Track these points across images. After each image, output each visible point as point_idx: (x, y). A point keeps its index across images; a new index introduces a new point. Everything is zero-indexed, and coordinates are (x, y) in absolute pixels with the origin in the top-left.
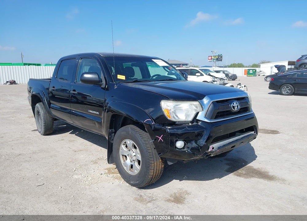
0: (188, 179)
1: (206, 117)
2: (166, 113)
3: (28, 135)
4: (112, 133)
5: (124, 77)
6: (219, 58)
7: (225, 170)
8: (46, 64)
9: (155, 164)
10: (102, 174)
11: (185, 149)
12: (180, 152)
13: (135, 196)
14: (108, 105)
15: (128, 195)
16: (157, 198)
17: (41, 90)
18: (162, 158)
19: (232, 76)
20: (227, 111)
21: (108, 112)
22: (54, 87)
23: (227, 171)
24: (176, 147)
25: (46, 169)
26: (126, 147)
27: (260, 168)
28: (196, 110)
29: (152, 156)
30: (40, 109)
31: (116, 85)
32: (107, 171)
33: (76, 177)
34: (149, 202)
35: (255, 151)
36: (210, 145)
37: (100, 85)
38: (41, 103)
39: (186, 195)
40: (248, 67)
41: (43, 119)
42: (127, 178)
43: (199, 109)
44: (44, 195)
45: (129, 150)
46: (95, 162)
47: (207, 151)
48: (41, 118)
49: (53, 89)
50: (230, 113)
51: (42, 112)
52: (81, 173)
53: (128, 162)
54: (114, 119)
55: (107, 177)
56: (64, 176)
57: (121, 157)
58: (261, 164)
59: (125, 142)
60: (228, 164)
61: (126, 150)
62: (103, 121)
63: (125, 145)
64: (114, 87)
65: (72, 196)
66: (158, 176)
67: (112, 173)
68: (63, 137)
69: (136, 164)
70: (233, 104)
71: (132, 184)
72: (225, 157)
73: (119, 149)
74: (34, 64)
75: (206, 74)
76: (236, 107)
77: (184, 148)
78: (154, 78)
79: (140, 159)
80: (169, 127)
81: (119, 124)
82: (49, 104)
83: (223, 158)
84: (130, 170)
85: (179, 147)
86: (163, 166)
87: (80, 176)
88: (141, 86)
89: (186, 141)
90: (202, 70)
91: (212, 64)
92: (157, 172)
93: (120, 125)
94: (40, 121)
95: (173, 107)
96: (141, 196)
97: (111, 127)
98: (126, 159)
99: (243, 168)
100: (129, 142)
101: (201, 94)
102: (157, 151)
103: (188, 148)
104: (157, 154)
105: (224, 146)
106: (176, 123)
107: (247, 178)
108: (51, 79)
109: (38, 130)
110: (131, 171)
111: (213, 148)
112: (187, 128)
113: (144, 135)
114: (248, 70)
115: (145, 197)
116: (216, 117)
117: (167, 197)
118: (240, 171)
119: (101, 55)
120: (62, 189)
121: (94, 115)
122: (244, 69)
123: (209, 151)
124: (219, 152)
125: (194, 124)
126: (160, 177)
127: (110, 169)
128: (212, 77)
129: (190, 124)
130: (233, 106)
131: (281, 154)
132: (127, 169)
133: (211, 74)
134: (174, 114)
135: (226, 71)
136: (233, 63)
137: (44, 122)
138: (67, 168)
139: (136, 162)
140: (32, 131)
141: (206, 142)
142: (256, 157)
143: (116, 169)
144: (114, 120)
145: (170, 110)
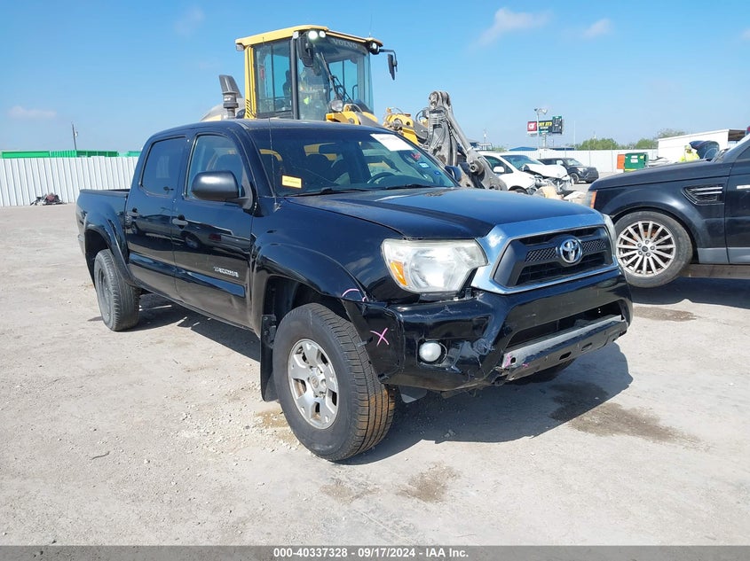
0: (458, 437)
1: (494, 281)
2: (395, 274)
3: (81, 332)
4: (271, 325)
5: (299, 180)
6: (555, 127)
7: (549, 414)
8: (130, 152)
9: (372, 400)
10: (248, 427)
11: (444, 364)
12: (432, 370)
13: (324, 483)
14: (260, 253)
15: (309, 480)
16: (377, 486)
17: (108, 218)
18: (388, 387)
19: (585, 173)
20: (550, 265)
21: (258, 269)
22: (135, 211)
23: (553, 418)
24: (420, 359)
25: (115, 417)
26: (304, 358)
27: (638, 408)
28: (469, 264)
29: (363, 382)
30: (105, 264)
31: (278, 202)
32: (260, 420)
33: (185, 434)
34: (357, 497)
35: (629, 364)
36: (505, 352)
37: (241, 203)
38: (108, 251)
39: (450, 480)
40: (628, 148)
41: (112, 291)
42: (306, 435)
43: (479, 260)
44: (108, 481)
45: (311, 367)
46: (235, 398)
47: (497, 368)
48: (107, 286)
49: (134, 214)
50: (557, 269)
51: (110, 274)
52: (199, 424)
53: (309, 396)
54: (273, 290)
55: (260, 435)
56: (156, 432)
57: (292, 383)
58: (640, 400)
59: (301, 348)
60: (557, 400)
61: (304, 367)
62: (248, 295)
63: (302, 355)
64: (273, 208)
65: (173, 483)
66: (380, 433)
67: (272, 426)
68: (161, 335)
69: (328, 400)
70: (566, 245)
71: (319, 451)
72: (554, 382)
73: (286, 365)
74: (101, 153)
75: (519, 169)
76: (573, 255)
77: (440, 360)
78: (377, 181)
79: (336, 391)
80: (405, 309)
81: (288, 302)
82: (127, 252)
83: (547, 383)
84: (313, 416)
85: (427, 359)
86: (392, 406)
87: (195, 434)
88: (337, 203)
89: (447, 343)
90: (508, 158)
91: (537, 140)
92: (378, 420)
93: (290, 304)
94: (106, 295)
95: (411, 257)
96: (339, 482)
97: (266, 310)
98: (305, 389)
99: (596, 409)
100: (310, 347)
101: (482, 222)
102: (377, 370)
103: (451, 359)
104: (375, 375)
105: (542, 353)
106: (421, 298)
107: (604, 434)
108: (128, 190)
109: (103, 319)
110: (317, 419)
111: (513, 360)
112: (447, 309)
113: (345, 328)
114: (627, 155)
115: (349, 485)
116: (521, 282)
117: (403, 483)
118: (587, 417)
119: (243, 126)
120: (151, 465)
121: (228, 279)
122: (616, 152)
123: (503, 366)
124: (529, 370)
125: (465, 299)
126: (385, 433)
127: (269, 416)
128: (533, 176)
129: (456, 300)
130: (563, 250)
131: (694, 373)
132: (306, 414)
133: (532, 167)
134: (415, 273)
135: (571, 160)
136: (589, 140)
137: (115, 297)
138: (167, 413)
139: (327, 397)
140: (91, 320)
141: (495, 343)
142: (631, 379)
143: (283, 415)
144: (273, 292)
145: (405, 264)
